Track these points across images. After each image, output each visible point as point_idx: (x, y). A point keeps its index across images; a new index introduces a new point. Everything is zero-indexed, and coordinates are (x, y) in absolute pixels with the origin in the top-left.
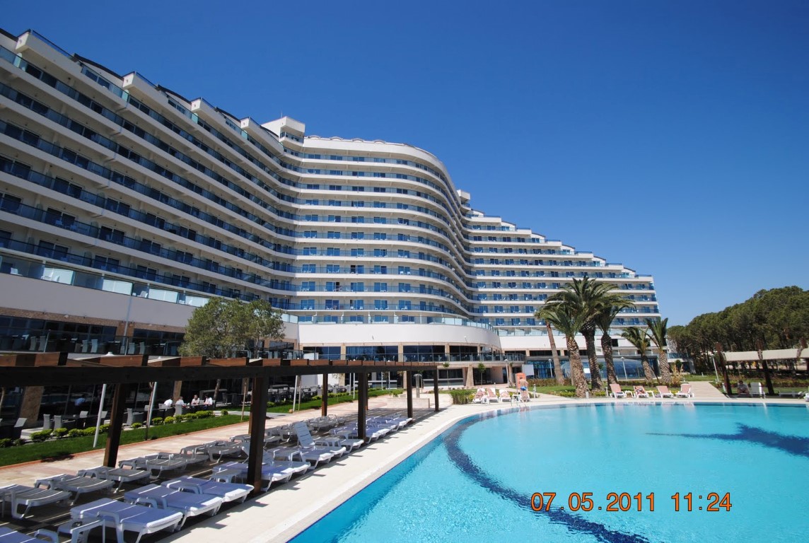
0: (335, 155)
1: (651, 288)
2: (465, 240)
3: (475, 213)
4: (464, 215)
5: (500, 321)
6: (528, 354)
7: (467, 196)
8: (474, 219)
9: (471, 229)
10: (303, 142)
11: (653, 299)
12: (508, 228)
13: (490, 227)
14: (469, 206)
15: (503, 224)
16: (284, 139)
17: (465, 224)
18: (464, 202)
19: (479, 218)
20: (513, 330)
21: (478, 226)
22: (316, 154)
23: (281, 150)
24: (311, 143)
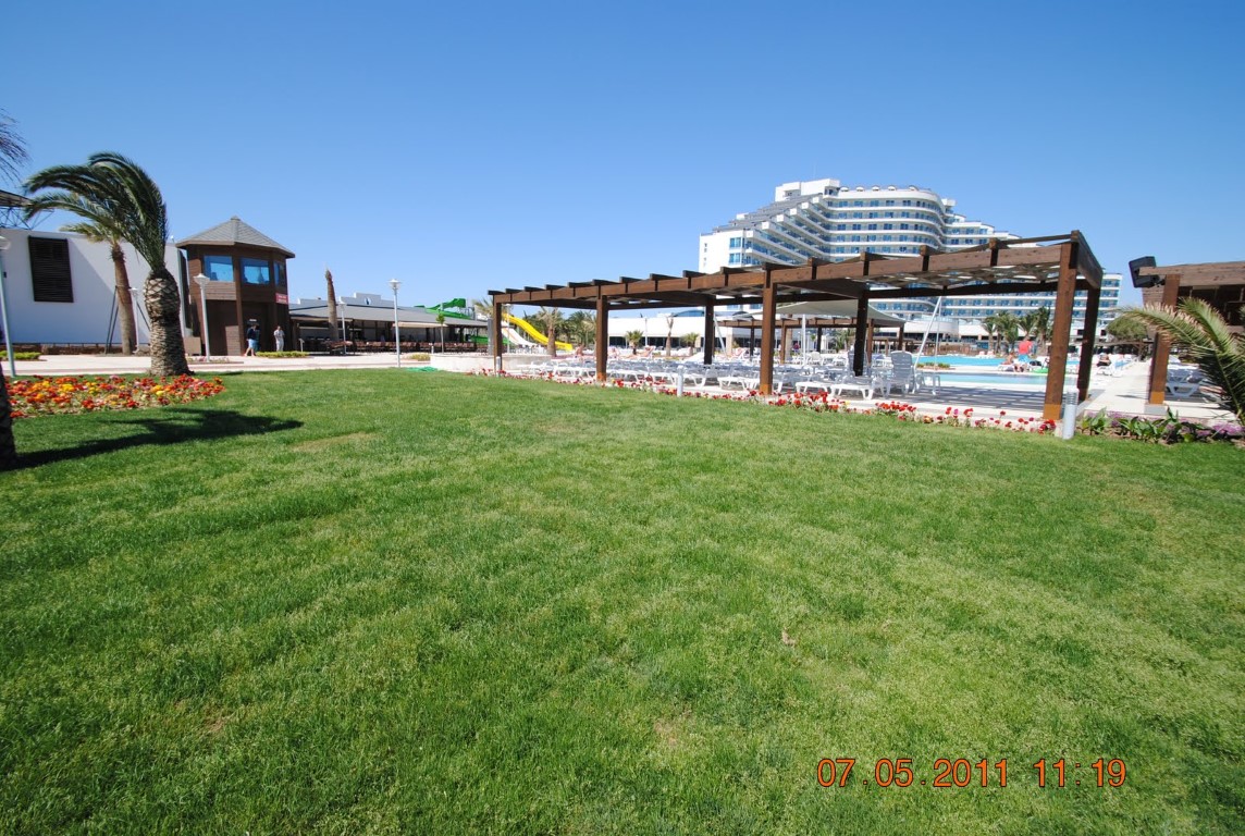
0: (859, 203)
1: (1117, 285)
2: (943, 245)
3: (957, 217)
4: (946, 221)
5: (961, 312)
6: (980, 338)
7: (952, 203)
8: (955, 225)
9: (950, 233)
10: (836, 194)
11: (1116, 295)
12: (986, 230)
13: (969, 231)
14: (951, 212)
15: (982, 227)
16: (827, 196)
17: (945, 230)
18: (948, 209)
19: (961, 223)
20: (971, 320)
21: (957, 230)
22: (844, 203)
23: (826, 205)
24: (842, 196)
